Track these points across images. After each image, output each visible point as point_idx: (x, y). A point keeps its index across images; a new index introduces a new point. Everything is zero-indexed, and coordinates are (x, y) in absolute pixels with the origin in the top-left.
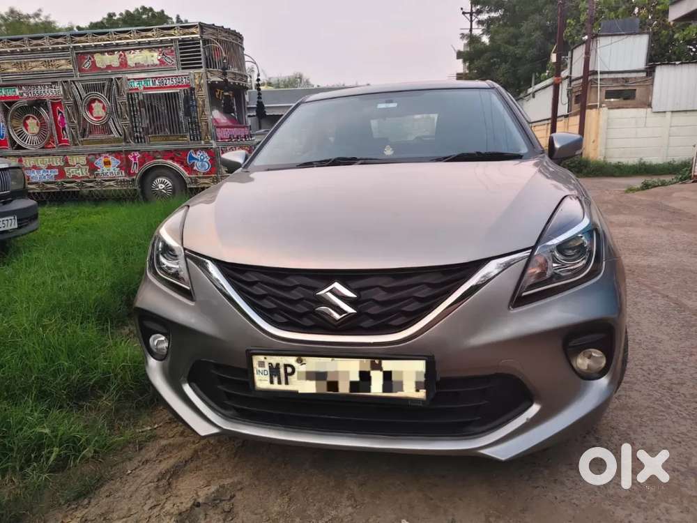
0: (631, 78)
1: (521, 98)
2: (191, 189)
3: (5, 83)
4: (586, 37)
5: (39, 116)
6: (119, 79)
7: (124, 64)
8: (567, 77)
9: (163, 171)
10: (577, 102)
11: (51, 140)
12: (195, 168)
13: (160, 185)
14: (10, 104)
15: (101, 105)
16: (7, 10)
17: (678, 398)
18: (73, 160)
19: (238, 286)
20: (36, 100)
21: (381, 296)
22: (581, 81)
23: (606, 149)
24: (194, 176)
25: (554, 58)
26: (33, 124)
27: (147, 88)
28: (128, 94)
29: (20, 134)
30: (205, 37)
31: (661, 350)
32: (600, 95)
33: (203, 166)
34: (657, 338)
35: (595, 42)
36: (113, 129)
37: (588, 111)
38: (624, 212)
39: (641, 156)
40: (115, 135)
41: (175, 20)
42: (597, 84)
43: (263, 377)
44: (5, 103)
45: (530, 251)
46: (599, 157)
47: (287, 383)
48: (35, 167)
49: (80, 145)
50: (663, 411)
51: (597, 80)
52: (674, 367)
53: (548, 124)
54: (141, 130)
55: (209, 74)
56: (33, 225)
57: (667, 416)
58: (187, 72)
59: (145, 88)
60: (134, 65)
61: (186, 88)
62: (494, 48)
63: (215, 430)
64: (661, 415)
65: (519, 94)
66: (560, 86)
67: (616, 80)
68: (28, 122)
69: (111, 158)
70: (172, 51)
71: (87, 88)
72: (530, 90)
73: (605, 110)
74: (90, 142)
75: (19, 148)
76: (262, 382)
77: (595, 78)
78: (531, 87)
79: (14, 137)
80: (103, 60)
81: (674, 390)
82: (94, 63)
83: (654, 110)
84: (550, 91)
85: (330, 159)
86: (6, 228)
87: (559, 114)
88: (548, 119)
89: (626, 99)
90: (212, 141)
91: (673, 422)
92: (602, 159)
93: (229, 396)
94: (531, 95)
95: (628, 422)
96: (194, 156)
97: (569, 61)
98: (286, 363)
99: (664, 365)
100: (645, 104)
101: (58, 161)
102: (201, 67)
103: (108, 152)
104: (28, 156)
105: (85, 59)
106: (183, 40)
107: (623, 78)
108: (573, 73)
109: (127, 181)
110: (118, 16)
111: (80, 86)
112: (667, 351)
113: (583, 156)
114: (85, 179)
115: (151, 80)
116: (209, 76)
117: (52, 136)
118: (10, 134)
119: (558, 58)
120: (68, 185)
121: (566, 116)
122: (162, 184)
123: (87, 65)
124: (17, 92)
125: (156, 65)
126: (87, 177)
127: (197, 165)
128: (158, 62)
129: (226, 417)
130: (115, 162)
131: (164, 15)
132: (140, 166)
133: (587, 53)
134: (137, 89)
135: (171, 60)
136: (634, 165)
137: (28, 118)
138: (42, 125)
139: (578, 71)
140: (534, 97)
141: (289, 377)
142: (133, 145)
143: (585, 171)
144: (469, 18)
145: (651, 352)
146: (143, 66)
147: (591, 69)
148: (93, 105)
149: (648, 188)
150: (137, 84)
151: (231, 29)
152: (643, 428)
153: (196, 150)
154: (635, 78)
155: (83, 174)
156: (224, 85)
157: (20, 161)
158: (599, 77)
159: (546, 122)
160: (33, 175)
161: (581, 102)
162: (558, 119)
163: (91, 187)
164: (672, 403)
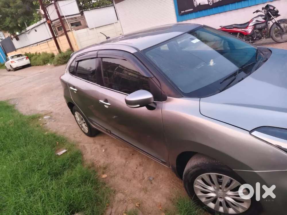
0: (77, 17)
1: (24, 33)
4: (53, 1)
10: (59, 30)
22: (58, 21)
23: (81, 46)
32: (69, 25)
35: (57, 4)
42: (66, 21)
67: (72, 19)
72: (27, 29)
83: (90, 28)
89: (77, 26)
133: (57, 8)
147: (61, 15)
158: (65, 18)
159: (46, 41)
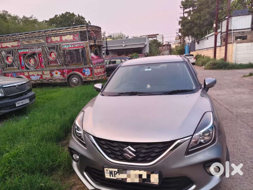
0: (245, 31)
1: (203, 39)
2: (84, 81)
3: (23, 48)
4: (227, 17)
5: (34, 58)
6: (60, 45)
7: (61, 40)
8: (220, 32)
9: (74, 75)
10: (224, 41)
11: (38, 66)
12: (85, 74)
13: (74, 80)
14: (25, 55)
15: (54, 54)
16: (22, 16)
17: (251, 174)
18: (45, 73)
19: (100, 145)
20: (33, 53)
21: (144, 151)
22: (225, 33)
23: (236, 58)
24: (85, 77)
25: (215, 25)
26: (32, 61)
27: (70, 48)
28: (63, 50)
29: (29, 65)
30: (88, 29)
31: (247, 153)
32: (233, 38)
33: (88, 73)
34: (246, 147)
35: (231, 19)
36: (58, 62)
37: (228, 45)
38: (241, 87)
39: (250, 61)
40: (59, 64)
41: (77, 16)
43: (108, 174)
44: (24, 54)
45: (191, 136)
46: (233, 62)
47: (115, 177)
48: (33, 75)
49: (47, 68)
50: (245, 180)
51: (232, 33)
52: (251, 161)
53: (213, 49)
54: (68, 62)
55: (90, 42)
56: (34, 100)
57: (246, 182)
58: (82, 42)
59: (68, 48)
60: (65, 40)
61: (82, 47)
62: (192, 22)
63: (93, 188)
64: (244, 182)
65: (202, 38)
66: (217, 36)
67: (239, 32)
68: (31, 60)
69: (58, 72)
70: (77, 35)
71: (49, 48)
72: (206, 36)
73: (235, 44)
74: (50, 66)
75: (28, 69)
76: (107, 176)
77: (231, 32)
78: (207, 35)
79: (26, 65)
80: (55, 39)
81: (250, 171)
82: (51, 40)
84: (214, 37)
85: (129, 92)
86: (26, 103)
87: (217, 45)
88: (213, 47)
89: (243, 39)
90: (91, 65)
91: (248, 185)
92: (234, 63)
93: (98, 178)
94: (207, 38)
95: (232, 184)
96: (85, 70)
97: (221, 26)
98: (115, 171)
99: (247, 159)
100: (251, 41)
101: (40, 73)
102: (87, 40)
103: (57, 70)
104: (31, 71)
105: (49, 39)
106: (81, 31)
107: (242, 32)
108: (222, 30)
109: (63, 79)
110: (58, 16)
111: (47, 48)
112: (249, 153)
113: (227, 62)
114: (49, 79)
115: (70, 45)
116: (90, 43)
117: (38, 64)
118: (25, 65)
119: (216, 25)
120: (44, 81)
121: (220, 46)
122: (75, 80)
123: (49, 41)
124: (27, 50)
125: (72, 40)
126: (50, 78)
127: (86, 73)
128: (72, 39)
129: (97, 184)
130: (59, 73)
131: (74, 14)
132: (67, 74)
133: (228, 23)
134: (66, 48)
135: (77, 38)
136: (247, 64)
137: (31, 59)
138: (35, 61)
139: (224, 29)
140: (208, 39)
141: (115, 175)
142: (65, 67)
143: (227, 67)
144: (183, 9)
145: (243, 154)
146: (67, 40)
147: (229, 29)
148: (52, 54)
149: (252, 75)
150: (66, 47)
151: (97, 26)
152: (237, 187)
153: (86, 68)
154: (247, 31)
155: (48, 77)
156: (95, 45)
157: (28, 73)
158: (232, 31)
159: (213, 48)
160: (32, 78)
161: (226, 41)
162: (217, 47)
163: (51, 81)
164: (248, 176)
